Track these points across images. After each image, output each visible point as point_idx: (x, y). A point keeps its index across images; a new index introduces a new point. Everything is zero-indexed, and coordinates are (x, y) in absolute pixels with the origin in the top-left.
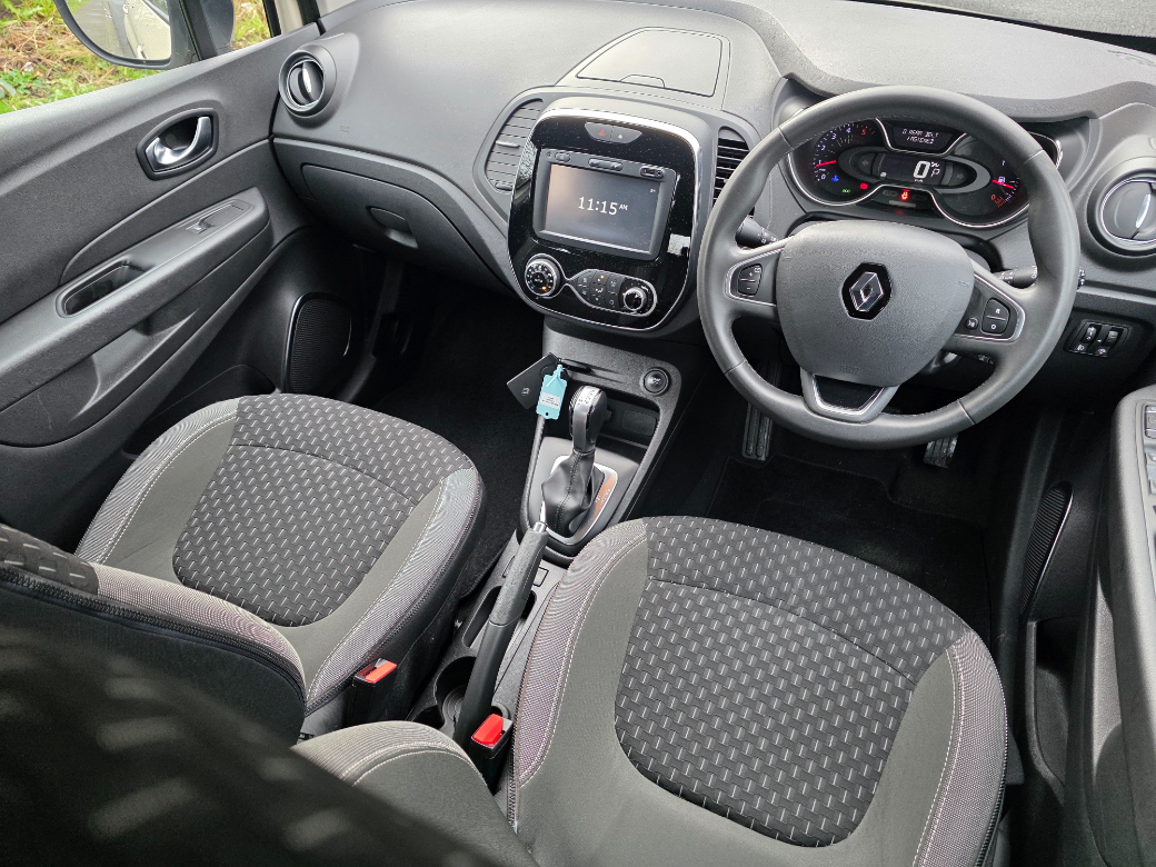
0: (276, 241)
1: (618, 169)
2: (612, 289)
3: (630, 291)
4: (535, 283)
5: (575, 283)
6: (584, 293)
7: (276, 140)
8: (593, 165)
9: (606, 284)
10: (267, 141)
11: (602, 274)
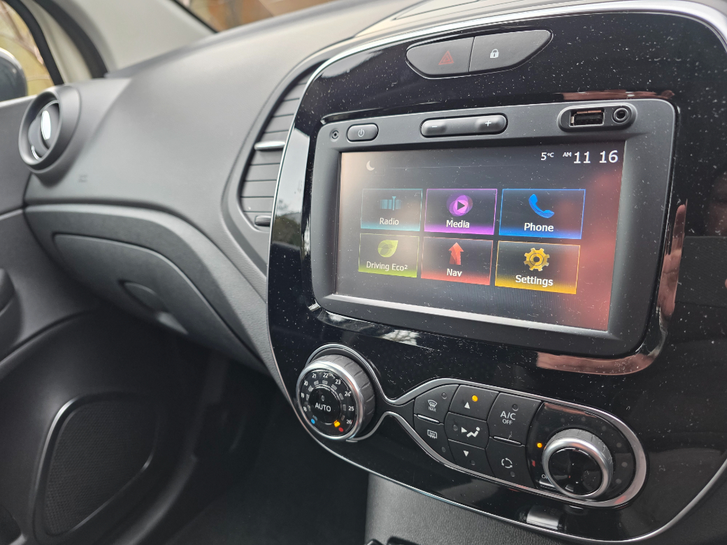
0: (26, 333)
1: (497, 129)
2: (504, 430)
3: (559, 442)
4: (315, 411)
5: (408, 410)
6: (433, 435)
7: (30, 209)
8: (431, 133)
9: (487, 416)
10: (20, 212)
11: (476, 392)
